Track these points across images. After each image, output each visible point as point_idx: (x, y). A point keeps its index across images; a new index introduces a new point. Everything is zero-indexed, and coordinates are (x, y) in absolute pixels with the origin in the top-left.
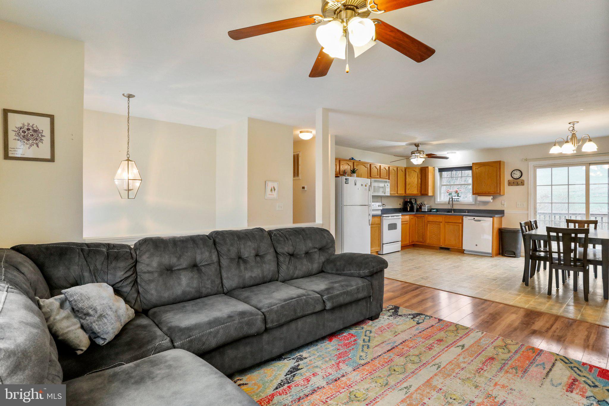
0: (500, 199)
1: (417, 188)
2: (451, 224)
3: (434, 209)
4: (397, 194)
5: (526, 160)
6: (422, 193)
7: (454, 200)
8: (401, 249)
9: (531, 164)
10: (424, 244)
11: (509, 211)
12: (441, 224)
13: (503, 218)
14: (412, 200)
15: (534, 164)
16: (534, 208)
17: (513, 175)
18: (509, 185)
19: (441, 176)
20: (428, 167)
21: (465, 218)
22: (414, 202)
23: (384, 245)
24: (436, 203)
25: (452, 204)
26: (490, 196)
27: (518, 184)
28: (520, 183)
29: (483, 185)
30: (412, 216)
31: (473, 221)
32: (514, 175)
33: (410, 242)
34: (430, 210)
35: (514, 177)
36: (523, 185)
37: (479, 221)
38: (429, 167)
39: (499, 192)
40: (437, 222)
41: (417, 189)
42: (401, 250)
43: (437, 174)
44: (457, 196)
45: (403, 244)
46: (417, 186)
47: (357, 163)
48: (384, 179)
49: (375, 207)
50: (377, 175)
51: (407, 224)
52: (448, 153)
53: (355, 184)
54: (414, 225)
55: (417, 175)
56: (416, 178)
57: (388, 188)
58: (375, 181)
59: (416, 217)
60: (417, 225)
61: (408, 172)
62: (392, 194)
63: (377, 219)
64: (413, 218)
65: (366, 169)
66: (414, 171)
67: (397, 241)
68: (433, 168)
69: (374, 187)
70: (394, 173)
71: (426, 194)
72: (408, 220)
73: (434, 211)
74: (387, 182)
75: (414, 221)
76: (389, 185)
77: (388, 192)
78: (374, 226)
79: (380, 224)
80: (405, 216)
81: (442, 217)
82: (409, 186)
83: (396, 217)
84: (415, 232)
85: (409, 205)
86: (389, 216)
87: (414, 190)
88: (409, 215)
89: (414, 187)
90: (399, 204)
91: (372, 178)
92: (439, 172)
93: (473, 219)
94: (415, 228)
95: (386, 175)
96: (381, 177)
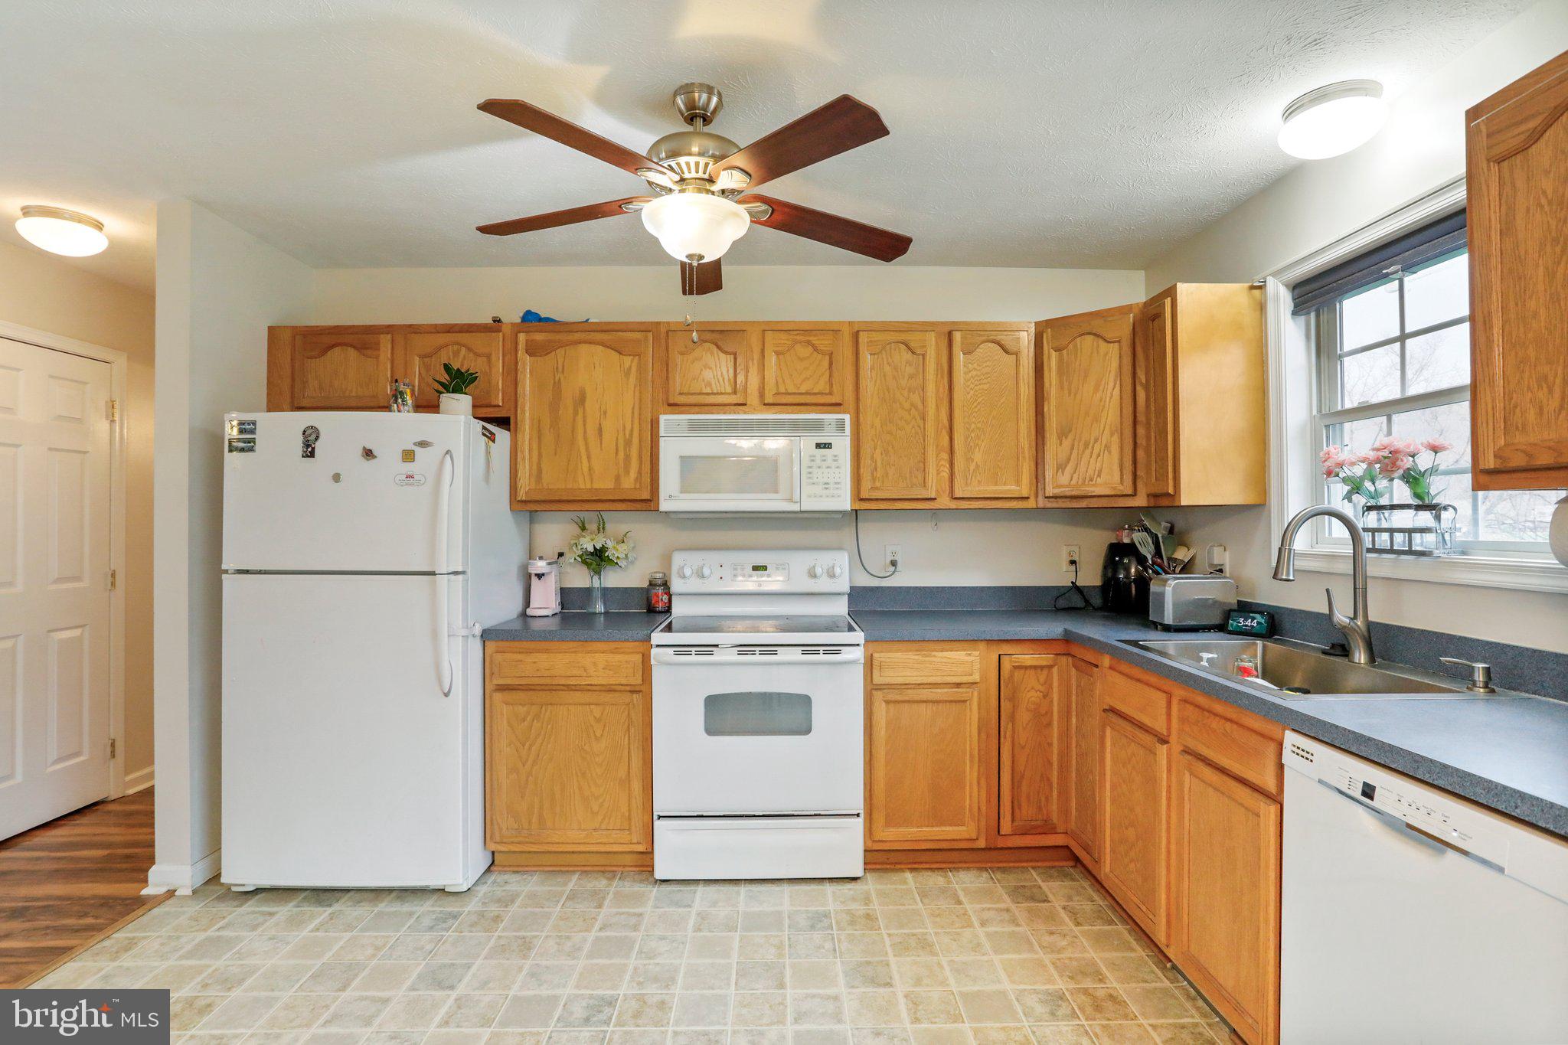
1: (1116, 454)
4: (955, 497)
6: (1149, 490)
8: (865, 867)
10: (1097, 875)
12: (1162, 753)
14: (1136, 536)
19: (1324, 343)
20: (1171, 291)
21: (1299, 752)
22: (1148, 552)
23: (664, 822)
30: (1029, 647)
31: (1361, 815)
33: (1007, 827)
38: (1180, 287)
40: (1143, 728)
42: (865, 873)
43: (1285, 329)
44: (1418, 508)
45: (909, 837)
46: (1116, 439)
47: (539, 337)
48: (792, 413)
49: (773, 582)
50: (729, 389)
51: (965, 701)
52: (1290, 112)
53: (307, 449)
54: (1049, 713)
55: (1115, 364)
56: (1111, 385)
57: (830, 461)
58: (695, 428)
59: (1070, 659)
60: (1074, 720)
61: (1058, 350)
62: (889, 503)
63: (601, 659)
64: (1042, 667)
65: (627, 365)
66: (1095, 335)
67: (812, 813)
68: (1252, 288)
69: (687, 462)
70: (910, 370)
71: (1168, 495)
72: (976, 677)
73: (1249, 622)
74: (817, 427)
75: (1051, 687)
76: (843, 445)
77: (831, 486)
78: (578, 696)
79: (637, 689)
80: (939, 646)
81: (1169, 696)
82: (1067, 443)
83: (795, 655)
84: (1064, 768)
85: (1127, 570)
86: (717, 646)
87: (1098, 465)
88: (982, 646)
89: (1095, 452)
90: (1065, 559)
91: (683, 408)
92: (1295, 313)
93: (1358, 794)
94: (1065, 734)
95: (822, 385)
96: (771, 401)
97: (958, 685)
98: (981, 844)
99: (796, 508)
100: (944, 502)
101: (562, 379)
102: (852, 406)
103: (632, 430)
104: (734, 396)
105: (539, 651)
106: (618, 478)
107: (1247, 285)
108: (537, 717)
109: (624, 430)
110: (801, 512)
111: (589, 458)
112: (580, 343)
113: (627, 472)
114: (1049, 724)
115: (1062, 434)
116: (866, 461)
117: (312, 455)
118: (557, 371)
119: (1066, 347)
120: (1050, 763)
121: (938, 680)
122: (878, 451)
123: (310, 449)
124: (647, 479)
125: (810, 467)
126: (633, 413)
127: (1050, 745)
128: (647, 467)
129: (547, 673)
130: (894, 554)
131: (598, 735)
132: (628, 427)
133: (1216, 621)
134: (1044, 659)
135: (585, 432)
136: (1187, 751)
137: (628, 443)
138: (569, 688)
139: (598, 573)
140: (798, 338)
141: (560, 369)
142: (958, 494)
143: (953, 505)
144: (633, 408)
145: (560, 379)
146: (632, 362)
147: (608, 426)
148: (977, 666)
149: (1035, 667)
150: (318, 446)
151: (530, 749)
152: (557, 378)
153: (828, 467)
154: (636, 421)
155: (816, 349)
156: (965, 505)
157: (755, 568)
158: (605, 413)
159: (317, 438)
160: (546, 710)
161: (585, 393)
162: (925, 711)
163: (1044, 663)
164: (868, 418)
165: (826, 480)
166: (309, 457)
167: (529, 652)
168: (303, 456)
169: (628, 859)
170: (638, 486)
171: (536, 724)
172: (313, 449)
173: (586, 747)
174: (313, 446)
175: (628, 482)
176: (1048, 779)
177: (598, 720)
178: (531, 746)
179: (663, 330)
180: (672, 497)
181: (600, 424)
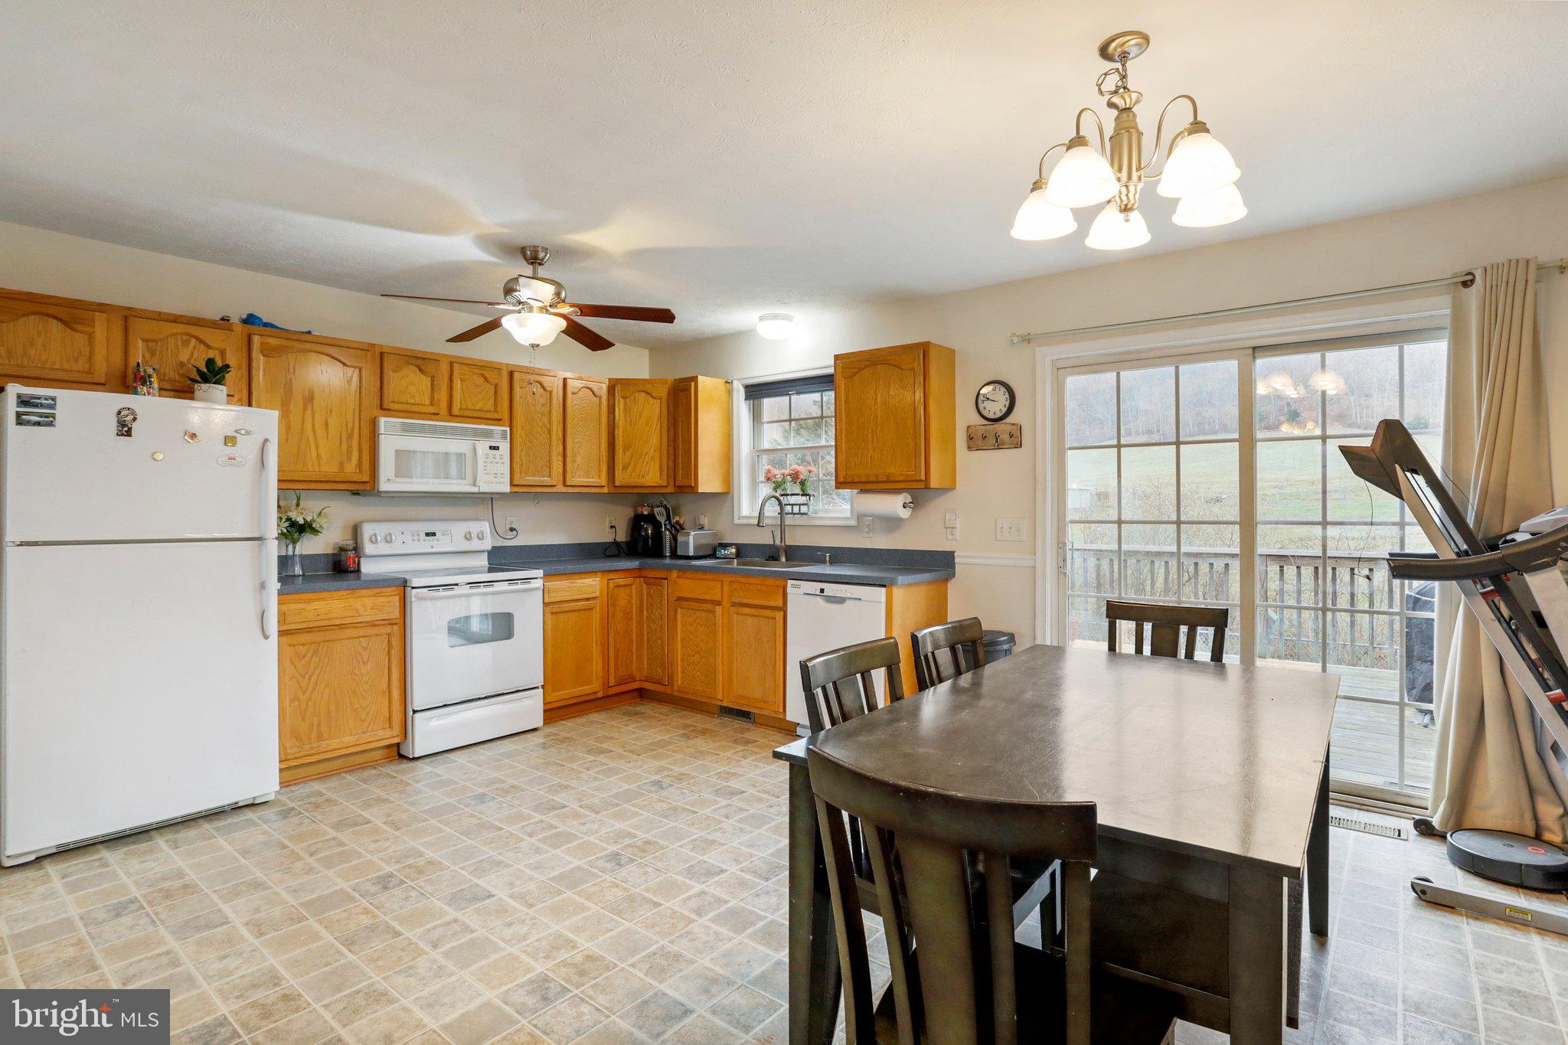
0: (937, 507)
1: (657, 462)
2: (747, 611)
3: (725, 546)
4: (565, 485)
5: (1027, 339)
6: (677, 484)
7: (788, 509)
8: (544, 720)
9: (1047, 355)
10: (668, 690)
11: (968, 557)
12: (718, 609)
13: (950, 585)
14: (656, 510)
15: (1055, 358)
16: (1055, 547)
17: (981, 406)
18: (969, 448)
19: (756, 416)
20: (695, 379)
21: (794, 586)
22: (662, 519)
23: (417, 715)
24: (736, 521)
25: (782, 527)
26: (896, 491)
27: (999, 445)
28: (1005, 437)
29: (870, 446)
30: (623, 574)
31: (819, 600)
32: (987, 403)
33: (612, 682)
34: (712, 552)
35: (985, 413)
36: (1019, 445)
37: (841, 600)
38: (699, 376)
39: (923, 477)
40: (705, 601)
41: (657, 467)
42: (544, 724)
43: (742, 408)
44: (802, 495)
45: (566, 697)
46: (657, 454)
47: (273, 341)
48: (474, 424)
49: (442, 544)
50: (428, 402)
51: (592, 609)
52: (761, 319)
53: (123, 428)
54: (631, 611)
55: (657, 411)
56: (655, 423)
57: (498, 460)
58: (407, 429)
59: (642, 579)
60: (645, 613)
61: (623, 398)
62: (530, 488)
63: (369, 602)
64: (627, 585)
65: (349, 375)
66: (648, 393)
67: (514, 690)
68: (727, 382)
69: (402, 456)
70: (542, 401)
71: (691, 486)
72: (598, 594)
73: (726, 552)
74: (488, 435)
75: (632, 597)
76: (505, 447)
77: (499, 476)
78: (349, 632)
79: (395, 621)
80: (577, 576)
81: (722, 582)
82: (628, 454)
83: (505, 587)
84: (640, 641)
85: (646, 531)
86: (457, 585)
87: (647, 469)
88: (599, 575)
89: (646, 460)
90: (608, 525)
91: (392, 413)
92: (745, 399)
93: (819, 593)
94: (640, 622)
95: (490, 406)
96: (457, 414)
97: (588, 599)
98: (600, 695)
99: (475, 490)
100: (560, 488)
101: (293, 378)
102: (507, 421)
103: (353, 427)
104: (431, 407)
105: (316, 600)
106: (341, 465)
107: (724, 381)
108: (315, 653)
109: (347, 425)
110: (479, 493)
111: (317, 447)
112: (311, 351)
113: (349, 459)
114: (631, 618)
115: (626, 449)
116: (517, 459)
117: (129, 434)
118: (289, 372)
119: (628, 398)
120: (632, 641)
121: (580, 597)
122: (524, 453)
123: (126, 429)
124: (366, 466)
125: (485, 462)
126: (354, 413)
127: (632, 630)
128: (366, 458)
129: (328, 616)
130: (511, 523)
131: (365, 660)
132: (350, 425)
133: (710, 553)
134: (629, 581)
135: (314, 425)
136: (734, 604)
137: (350, 437)
138: (341, 626)
139: (294, 542)
140: (475, 370)
141: (292, 370)
142: (569, 483)
143: (565, 490)
144: (354, 409)
145: (291, 379)
146: (354, 372)
147: (333, 422)
148: (598, 588)
149: (624, 586)
150: (135, 426)
151: (309, 679)
152: (288, 377)
153: (497, 463)
154: (357, 420)
155: (486, 380)
156: (571, 490)
157: (427, 534)
158: (331, 411)
159: (135, 419)
160: (323, 647)
161: (313, 394)
162: (572, 616)
163: (628, 583)
164: (518, 431)
165: (497, 472)
166: (125, 436)
167: (310, 601)
168: (118, 435)
169: (378, 754)
170: (358, 471)
171: (315, 659)
172: (130, 429)
173: (356, 671)
174: (130, 426)
175: (351, 467)
176: (631, 650)
177: (365, 649)
178: (310, 676)
179: (378, 351)
180: (388, 480)
181: (327, 420)
